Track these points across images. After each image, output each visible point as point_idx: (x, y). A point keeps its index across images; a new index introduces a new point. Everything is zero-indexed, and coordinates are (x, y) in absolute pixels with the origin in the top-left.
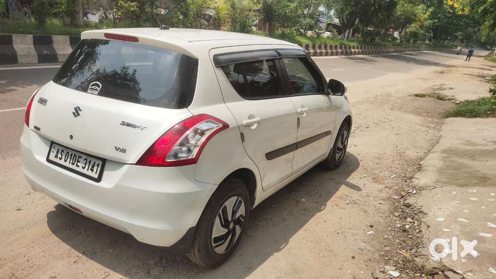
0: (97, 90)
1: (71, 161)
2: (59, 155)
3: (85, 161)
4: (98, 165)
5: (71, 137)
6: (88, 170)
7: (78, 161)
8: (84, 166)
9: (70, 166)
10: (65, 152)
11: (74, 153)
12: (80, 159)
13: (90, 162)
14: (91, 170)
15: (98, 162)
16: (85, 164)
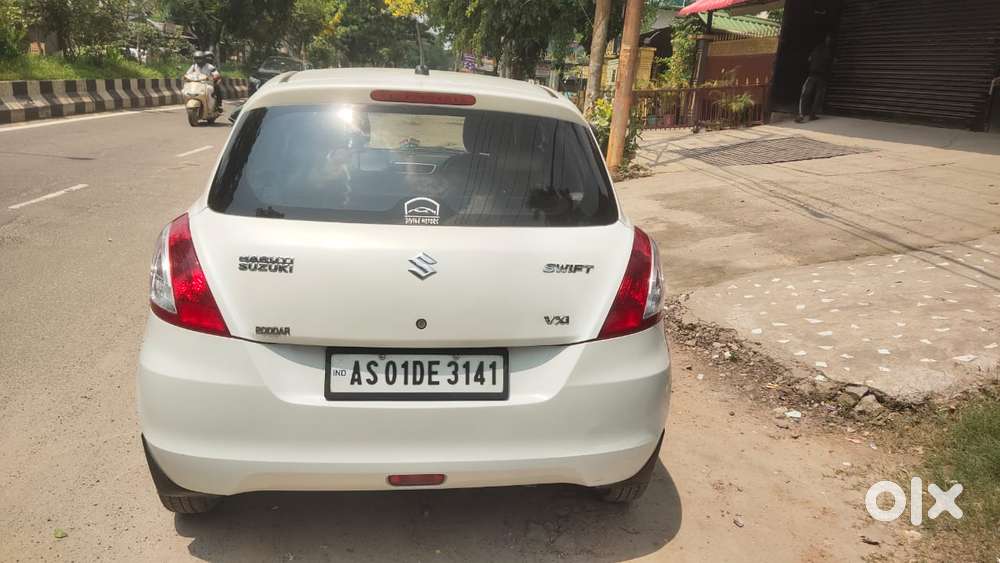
0: (431, 214)
1: (410, 377)
2: (365, 375)
3: (453, 368)
4: (493, 366)
5: (421, 324)
6: (467, 383)
7: (431, 373)
8: (453, 378)
9: (411, 388)
10: (382, 364)
11: (411, 359)
12: (435, 368)
13: (467, 366)
14: (476, 380)
15: (488, 360)
16: (455, 373)
